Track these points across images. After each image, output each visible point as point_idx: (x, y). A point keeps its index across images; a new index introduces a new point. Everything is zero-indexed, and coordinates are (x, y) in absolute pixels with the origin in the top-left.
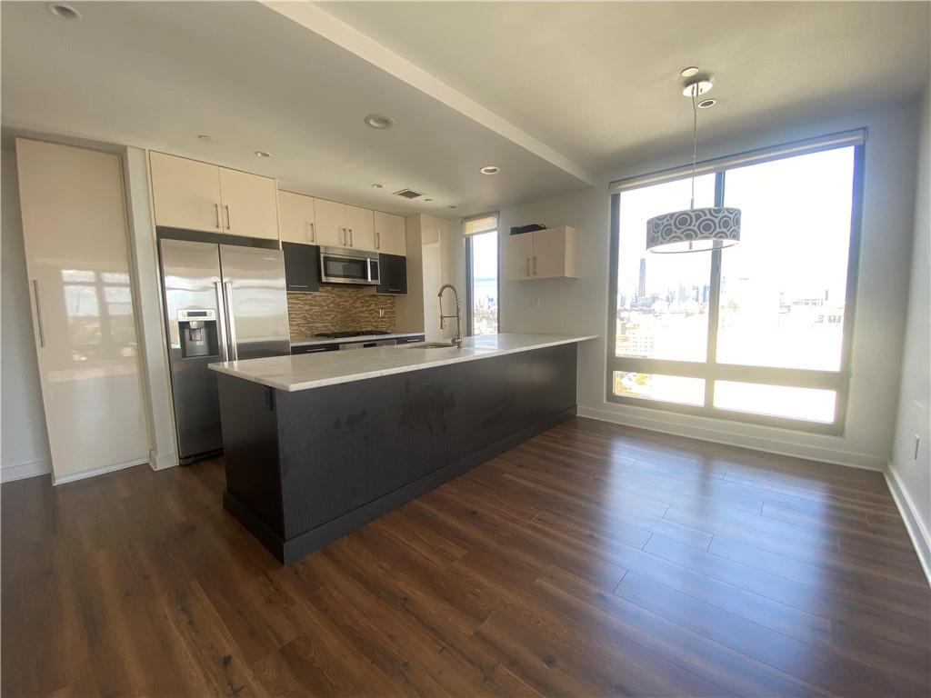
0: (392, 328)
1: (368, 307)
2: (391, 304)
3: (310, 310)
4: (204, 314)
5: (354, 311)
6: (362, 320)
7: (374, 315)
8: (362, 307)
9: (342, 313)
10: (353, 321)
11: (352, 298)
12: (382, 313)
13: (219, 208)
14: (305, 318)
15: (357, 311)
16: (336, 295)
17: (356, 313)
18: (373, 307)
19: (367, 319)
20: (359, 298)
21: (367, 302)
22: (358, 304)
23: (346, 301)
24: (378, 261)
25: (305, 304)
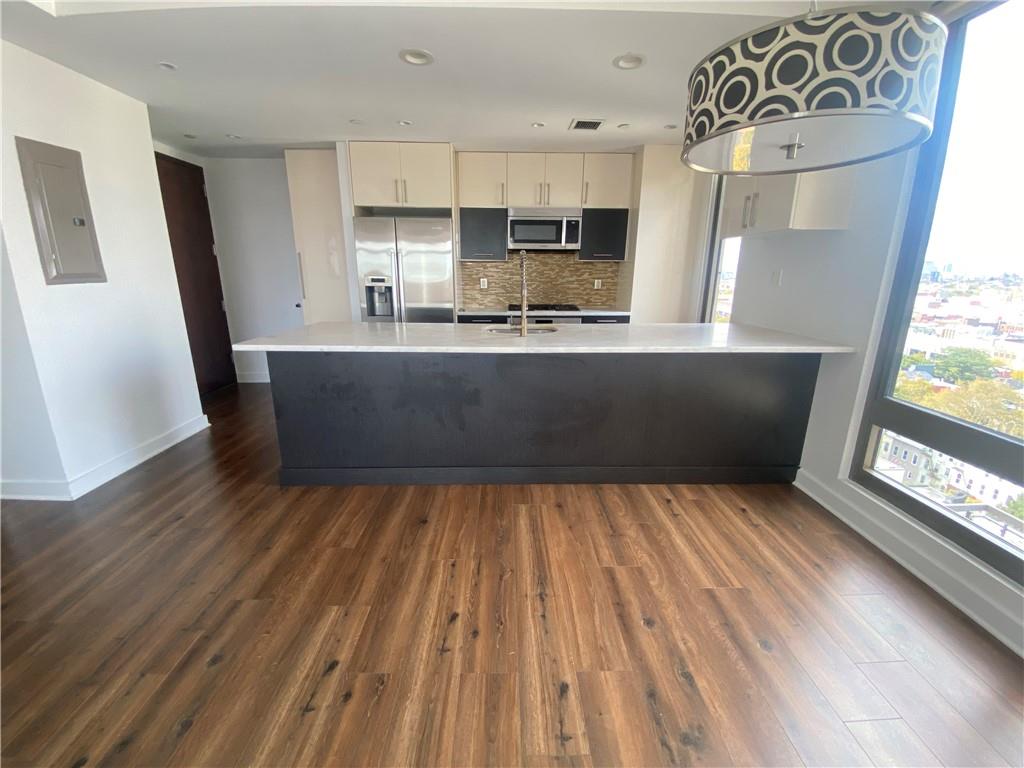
0: (611, 302)
1: (579, 276)
2: (612, 272)
3: (509, 279)
4: (383, 281)
5: (561, 280)
6: (568, 291)
7: (587, 286)
8: (571, 276)
9: (543, 283)
10: (557, 292)
11: (559, 265)
12: (597, 284)
13: (399, 184)
14: (504, 287)
15: (564, 281)
16: (540, 261)
17: (562, 283)
18: (586, 276)
19: (575, 291)
20: (568, 266)
21: (578, 270)
22: (567, 273)
23: (553, 270)
24: (580, 220)
25: (505, 273)
